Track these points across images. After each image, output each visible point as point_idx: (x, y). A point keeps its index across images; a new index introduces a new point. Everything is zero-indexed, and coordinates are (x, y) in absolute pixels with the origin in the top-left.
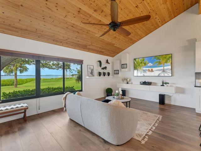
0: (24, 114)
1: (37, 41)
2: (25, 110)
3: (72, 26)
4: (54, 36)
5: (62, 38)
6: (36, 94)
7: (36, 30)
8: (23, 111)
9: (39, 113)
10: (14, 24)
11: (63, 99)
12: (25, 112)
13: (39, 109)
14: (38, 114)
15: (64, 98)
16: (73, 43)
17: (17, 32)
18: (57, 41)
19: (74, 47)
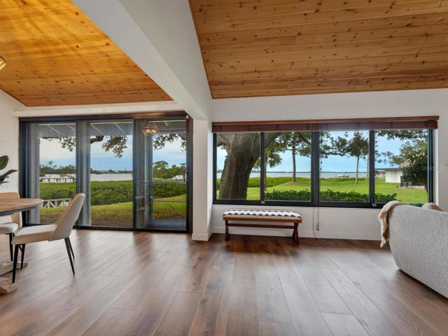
0: (293, 230)
1: (315, 93)
2: (297, 223)
3: (408, 25)
4: (351, 72)
5: (371, 71)
6: (312, 199)
7: (315, 72)
8: (292, 224)
9: (317, 237)
10: (283, 75)
11: (380, 215)
12: (295, 227)
13: (318, 230)
14: (317, 239)
15: (383, 214)
16: (403, 72)
17: (286, 87)
18: (357, 82)
19: (407, 84)
